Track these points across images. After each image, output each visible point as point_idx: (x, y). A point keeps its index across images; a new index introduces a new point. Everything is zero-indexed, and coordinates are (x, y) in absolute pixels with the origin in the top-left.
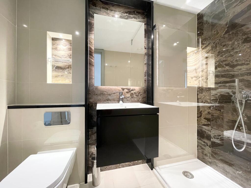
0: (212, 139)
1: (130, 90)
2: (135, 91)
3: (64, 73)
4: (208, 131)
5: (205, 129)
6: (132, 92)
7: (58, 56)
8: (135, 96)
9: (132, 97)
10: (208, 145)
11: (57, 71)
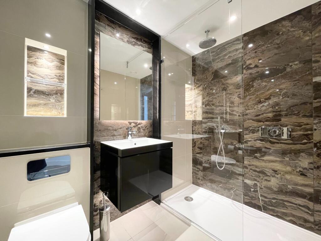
0: (203, 165)
1: (137, 124)
2: (142, 125)
3: (50, 101)
4: (201, 158)
5: (199, 157)
6: (139, 126)
7: (39, 75)
8: (142, 131)
9: (139, 132)
10: (200, 170)
11: (35, 97)
